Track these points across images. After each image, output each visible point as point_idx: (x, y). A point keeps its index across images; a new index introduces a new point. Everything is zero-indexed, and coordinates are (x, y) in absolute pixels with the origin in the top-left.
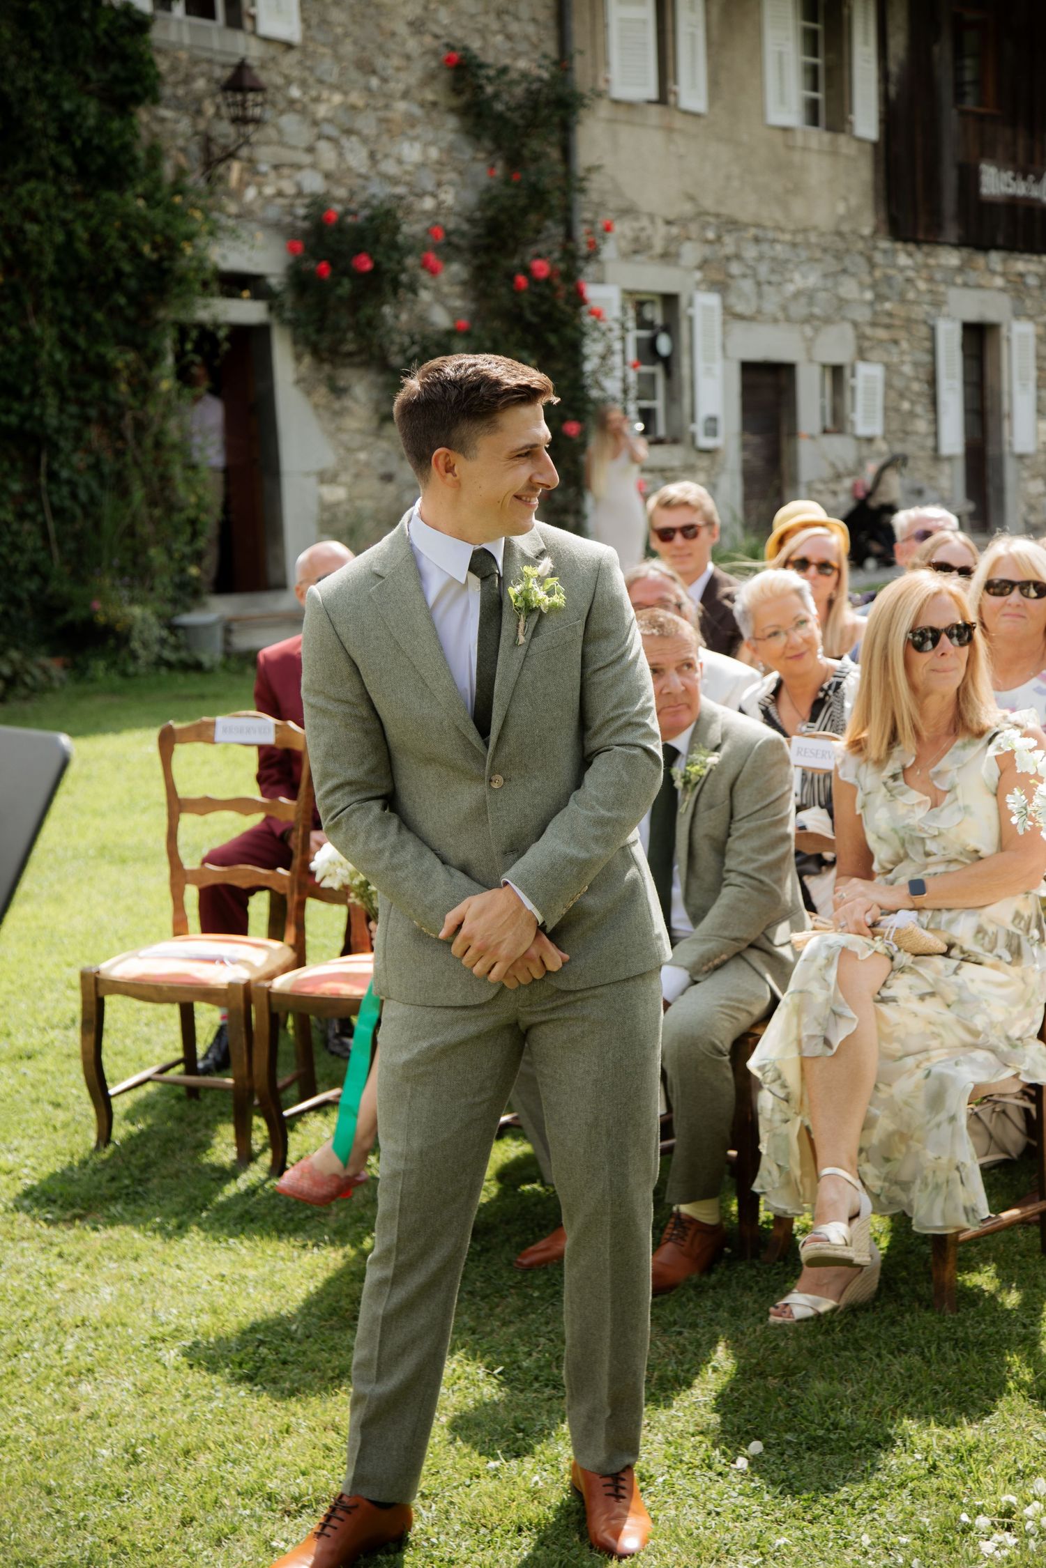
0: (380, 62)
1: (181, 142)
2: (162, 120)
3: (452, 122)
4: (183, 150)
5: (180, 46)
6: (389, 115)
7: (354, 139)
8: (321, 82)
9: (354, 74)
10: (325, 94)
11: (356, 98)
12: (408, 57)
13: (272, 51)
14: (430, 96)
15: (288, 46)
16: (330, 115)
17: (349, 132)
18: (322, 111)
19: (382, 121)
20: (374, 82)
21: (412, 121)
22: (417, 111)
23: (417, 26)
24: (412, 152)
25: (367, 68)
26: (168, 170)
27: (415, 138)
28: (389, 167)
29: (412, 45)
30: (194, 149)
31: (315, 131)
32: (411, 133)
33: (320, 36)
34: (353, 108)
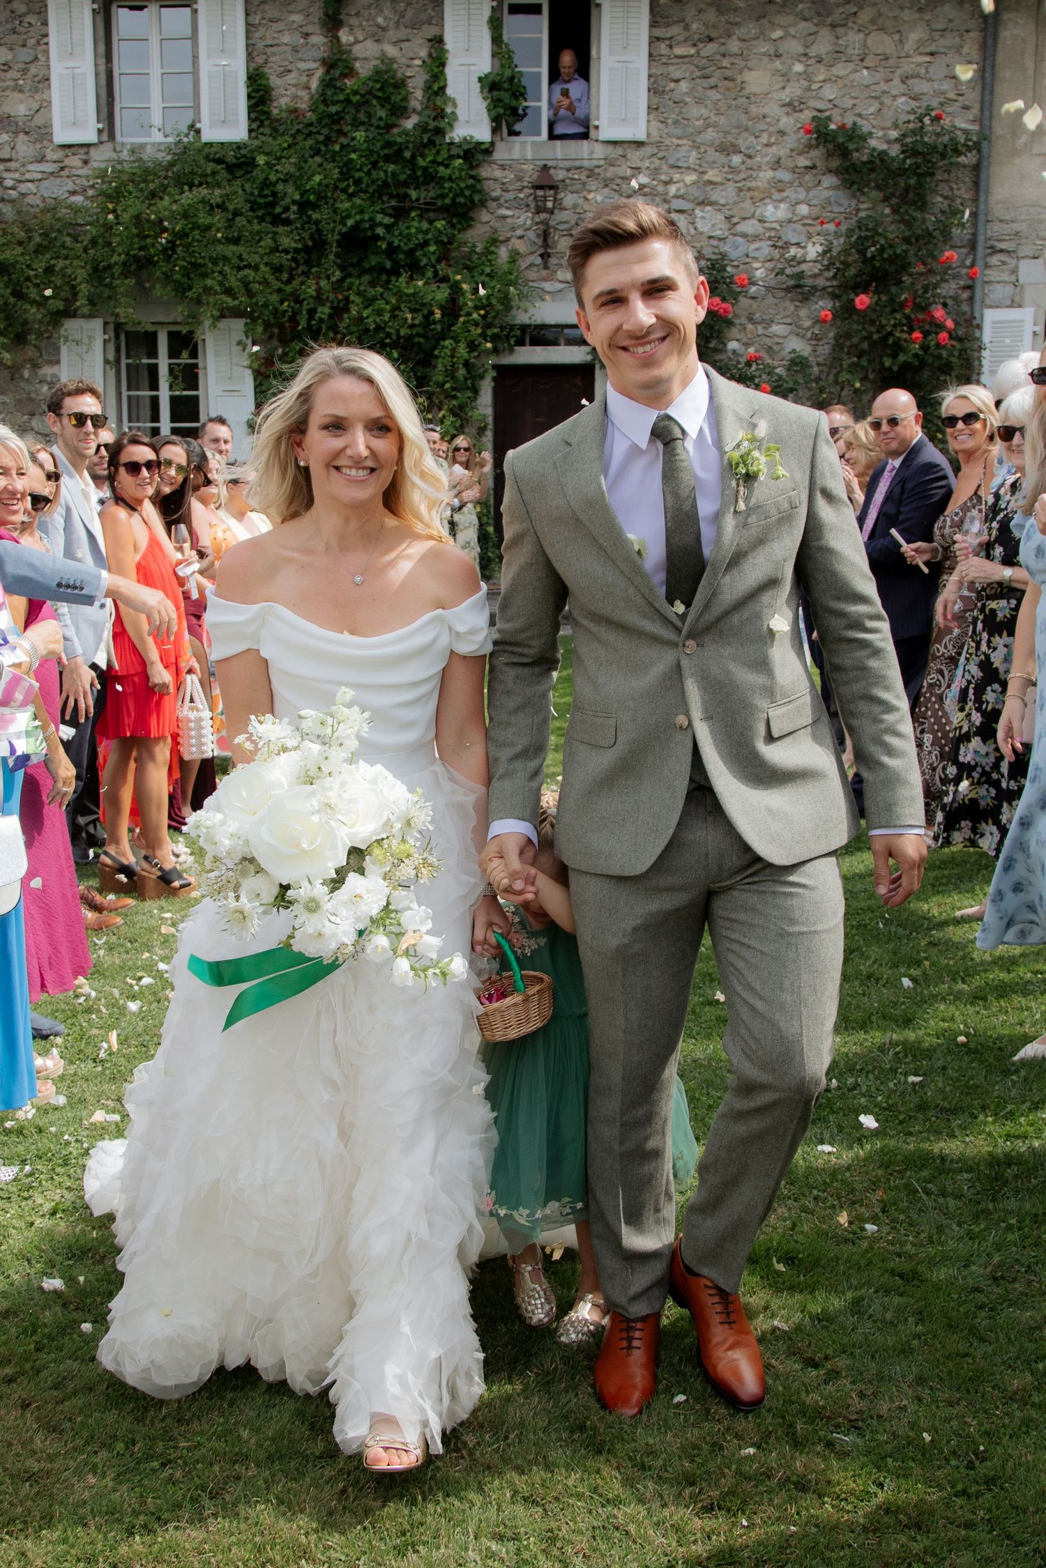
0: (744, 142)
1: (519, 232)
2: (504, 217)
3: (830, 180)
4: (521, 237)
5: (526, 161)
6: (753, 184)
7: (708, 208)
8: (673, 167)
9: (712, 155)
10: (676, 177)
11: (711, 175)
12: (782, 133)
13: (619, 151)
14: (803, 162)
15: (639, 144)
16: (682, 191)
17: (702, 203)
18: (673, 190)
19: (740, 190)
20: (736, 159)
21: (780, 186)
22: (785, 176)
23: (792, 107)
24: (775, 212)
25: (728, 149)
26: (503, 253)
27: (781, 201)
28: (749, 227)
29: (786, 122)
30: (531, 234)
31: (666, 206)
32: (777, 196)
33: (678, 132)
34: (710, 183)
